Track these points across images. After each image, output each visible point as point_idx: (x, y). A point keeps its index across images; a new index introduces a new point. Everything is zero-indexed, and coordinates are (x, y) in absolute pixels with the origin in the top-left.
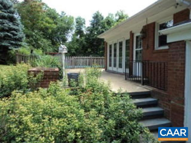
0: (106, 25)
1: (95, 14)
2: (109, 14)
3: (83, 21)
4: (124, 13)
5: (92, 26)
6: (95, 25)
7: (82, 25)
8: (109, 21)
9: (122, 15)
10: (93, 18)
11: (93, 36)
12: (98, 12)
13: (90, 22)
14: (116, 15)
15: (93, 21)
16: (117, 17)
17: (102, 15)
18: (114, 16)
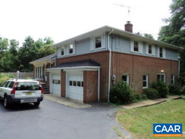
0: (36, 47)
1: (28, 38)
2: (39, 39)
3: (17, 43)
4: (51, 40)
5: (24, 47)
6: (27, 46)
7: (16, 45)
8: (38, 44)
9: (49, 41)
10: (26, 40)
11: (25, 55)
12: (30, 37)
13: (23, 43)
14: (45, 40)
15: (25, 44)
16: (45, 42)
17: (33, 39)
18: (43, 40)
